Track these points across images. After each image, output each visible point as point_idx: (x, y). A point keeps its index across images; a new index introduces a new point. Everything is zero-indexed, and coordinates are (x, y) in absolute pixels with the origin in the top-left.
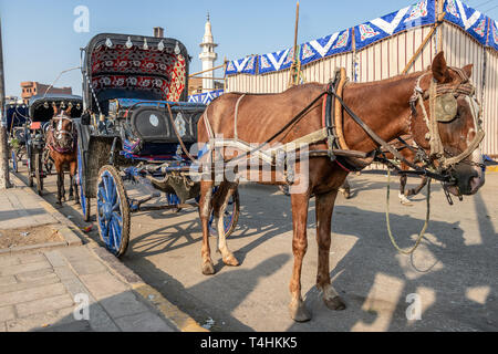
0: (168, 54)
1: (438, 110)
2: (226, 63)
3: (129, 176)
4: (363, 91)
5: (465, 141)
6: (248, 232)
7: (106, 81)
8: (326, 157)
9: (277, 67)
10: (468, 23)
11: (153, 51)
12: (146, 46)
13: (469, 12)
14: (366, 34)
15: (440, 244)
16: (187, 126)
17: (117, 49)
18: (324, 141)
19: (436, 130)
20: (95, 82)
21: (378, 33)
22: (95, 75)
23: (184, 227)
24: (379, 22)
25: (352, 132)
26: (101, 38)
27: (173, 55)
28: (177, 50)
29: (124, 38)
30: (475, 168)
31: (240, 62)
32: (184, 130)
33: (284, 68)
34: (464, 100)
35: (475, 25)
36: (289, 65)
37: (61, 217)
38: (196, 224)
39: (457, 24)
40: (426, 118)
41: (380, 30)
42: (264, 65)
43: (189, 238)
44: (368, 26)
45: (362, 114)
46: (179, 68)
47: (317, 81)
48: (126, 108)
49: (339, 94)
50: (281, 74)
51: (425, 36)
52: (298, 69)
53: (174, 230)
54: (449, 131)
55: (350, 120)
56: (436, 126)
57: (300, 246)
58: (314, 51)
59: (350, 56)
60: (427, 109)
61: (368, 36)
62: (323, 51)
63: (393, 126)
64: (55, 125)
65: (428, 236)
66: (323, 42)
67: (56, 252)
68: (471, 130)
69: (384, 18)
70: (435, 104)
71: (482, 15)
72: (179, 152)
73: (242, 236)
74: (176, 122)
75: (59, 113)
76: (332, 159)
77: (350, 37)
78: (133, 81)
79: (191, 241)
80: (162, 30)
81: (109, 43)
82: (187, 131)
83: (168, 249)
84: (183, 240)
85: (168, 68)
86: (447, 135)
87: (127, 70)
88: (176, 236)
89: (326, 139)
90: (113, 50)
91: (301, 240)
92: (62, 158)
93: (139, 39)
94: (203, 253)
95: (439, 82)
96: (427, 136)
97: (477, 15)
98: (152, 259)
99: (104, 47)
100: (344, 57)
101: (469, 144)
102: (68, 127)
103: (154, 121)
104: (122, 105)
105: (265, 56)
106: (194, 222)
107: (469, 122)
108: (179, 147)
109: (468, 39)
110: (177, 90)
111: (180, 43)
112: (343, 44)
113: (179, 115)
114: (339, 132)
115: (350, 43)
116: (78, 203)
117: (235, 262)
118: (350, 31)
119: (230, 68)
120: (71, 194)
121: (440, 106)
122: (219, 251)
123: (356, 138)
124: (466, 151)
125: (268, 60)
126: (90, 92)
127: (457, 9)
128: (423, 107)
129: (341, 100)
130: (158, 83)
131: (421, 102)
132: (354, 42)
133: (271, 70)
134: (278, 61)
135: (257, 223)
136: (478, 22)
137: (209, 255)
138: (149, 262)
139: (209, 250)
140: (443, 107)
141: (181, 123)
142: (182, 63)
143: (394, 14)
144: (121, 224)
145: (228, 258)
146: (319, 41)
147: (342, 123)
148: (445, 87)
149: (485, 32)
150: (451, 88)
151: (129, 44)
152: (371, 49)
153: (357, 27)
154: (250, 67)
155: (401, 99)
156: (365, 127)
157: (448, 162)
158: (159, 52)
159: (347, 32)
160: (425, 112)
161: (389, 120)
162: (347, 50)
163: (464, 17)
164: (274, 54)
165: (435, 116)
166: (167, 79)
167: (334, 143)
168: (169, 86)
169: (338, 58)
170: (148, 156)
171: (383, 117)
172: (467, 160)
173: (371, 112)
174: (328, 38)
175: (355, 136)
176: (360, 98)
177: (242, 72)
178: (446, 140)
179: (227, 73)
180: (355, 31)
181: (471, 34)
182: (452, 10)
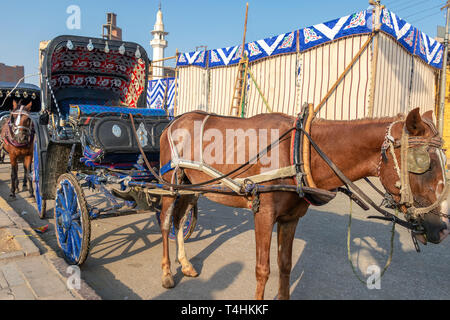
0: (129, 57)
1: (409, 161)
2: (178, 54)
3: (90, 184)
4: (332, 129)
5: (434, 192)
6: (203, 234)
7: (65, 79)
8: (295, 193)
9: (226, 61)
10: (400, 34)
11: (114, 53)
12: (107, 50)
13: (401, 24)
14: (309, 37)
15: (381, 249)
16: (149, 137)
17: (78, 50)
18: (292, 177)
19: (407, 181)
20: (54, 81)
21: (320, 37)
22: (54, 75)
23: (141, 226)
24: (322, 28)
25: (320, 169)
26: (62, 39)
27: (133, 58)
28: (138, 53)
29: (86, 40)
30: (444, 219)
31: (191, 54)
32: (146, 140)
33: (233, 63)
34: (435, 154)
35: (406, 36)
36: (237, 61)
37: (16, 218)
38: (152, 224)
39: (390, 33)
40: (397, 167)
41: (322, 35)
42: (214, 59)
43: (146, 240)
44: (312, 31)
45: (329, 152)
46: (139, 70)
47: (285, 112)
48: (88, 115)
49: (307, 130)
50: (229, 69)
51: (363, 44)
52: (246, 65)
53: (130, 231)
54: (419, 182)
55: (317, 156)
56: (407, 176)
57: (263, 272)
58: (261, 49)
59: (294, 56)
60: (399, 158)
61: (311, 39)
62: (269, 50)
63: (362, 167)
64: (13, 120)
65: (369, 239)
66: (270, 42)
67: (12, 265)
68: (440, 182)
69: (326, 24)
70: (407, 155)
71: (411, 27)
72: (140, 161)
73: (198, 238)
74: (139, 133)
75: (18, 108)
76: (301, 196)
77: (295, 38)
78: (92, 80)
79: (149, 245)
80: (115, 15)
81: (70, 45)
82: (149, 142)
83: (126, 254)
84: (140, 243)
85: (128, 70)
86: (417, 186)
87: (86, 70)
88: (133, 238)
89: (295, 176)
90: (73, 51)
91: (264, 267)
92: (17, 152)
93: (100, 42)
94: (163, 265)
95: (411, 133)
96: (398, 184)
97: (407, 26)
98: (110, 267)
99: (64, 49)
100: (289, 57)
101: (438, 195)
102: (26, 122)
103: (117, 131)
104: (84, 112)
105: (216, 51)
106: (150, 220)
107: (438, 175)
108: (140, 157)
109: (399, 48)
110: (136, 92)
111: (141, 48)
112: (288, 44)
113: (142, 125)
114: (306, 169)
115: (294, 45)
116: (33, 196)
117: (194, 273)
118: (295, 33)
119: (182, 60)
120: (25, 185)
121: (412, 157)
122: (177, 261)
123: (324, 175)
124: (435, 203)
125: (218, 54)
126: (49, 92)
127: (392, 21)
128: (394, 155)
129: (309, 136)
130: (117, 83)
131: (392, 150)
132: (298, 44)
133: (221, 64)
134: (227, 55)
135: (211, 224)
136: (408, 33)
137: (169, 268)
138: (107, 270)
139: (169, 263)
140: (415, 158)
141: (143, 133)
142: (142, 66)
143: (336, 21)
144: (81, 236)
145: (187, 267)
146: (266, 40)
147: (310, 159)
148: (417, 139)
149: (413, 42)
150: (424, 141)
151: (90, 47)
152: (313, 52)
153: (302, 31)
154: (201, 60)
155: (371, 144)
156: (334, 166)
157: (417, 211)
158: (120, 54)
159: (292, 35)
160: (396, 161)
161: (357, 162)
162: (291, 50)
163: (396, 28)
164: (224, 50)
165: (406, 166)
166: (126, 80)
167: (302, 180)
168: (128, 86)
169: (283, 58)
170: (109, 164)
171: (351, 158)
172: (436, 211)
173: (339, 152)
174: (275, 38)
175: (322, 174)
176: (329, 136)
177: (193, 64)
178: (416, 190)
179: (179, 64)
180: (300, 34)
181: (402, 43)
182: (387, 22)
